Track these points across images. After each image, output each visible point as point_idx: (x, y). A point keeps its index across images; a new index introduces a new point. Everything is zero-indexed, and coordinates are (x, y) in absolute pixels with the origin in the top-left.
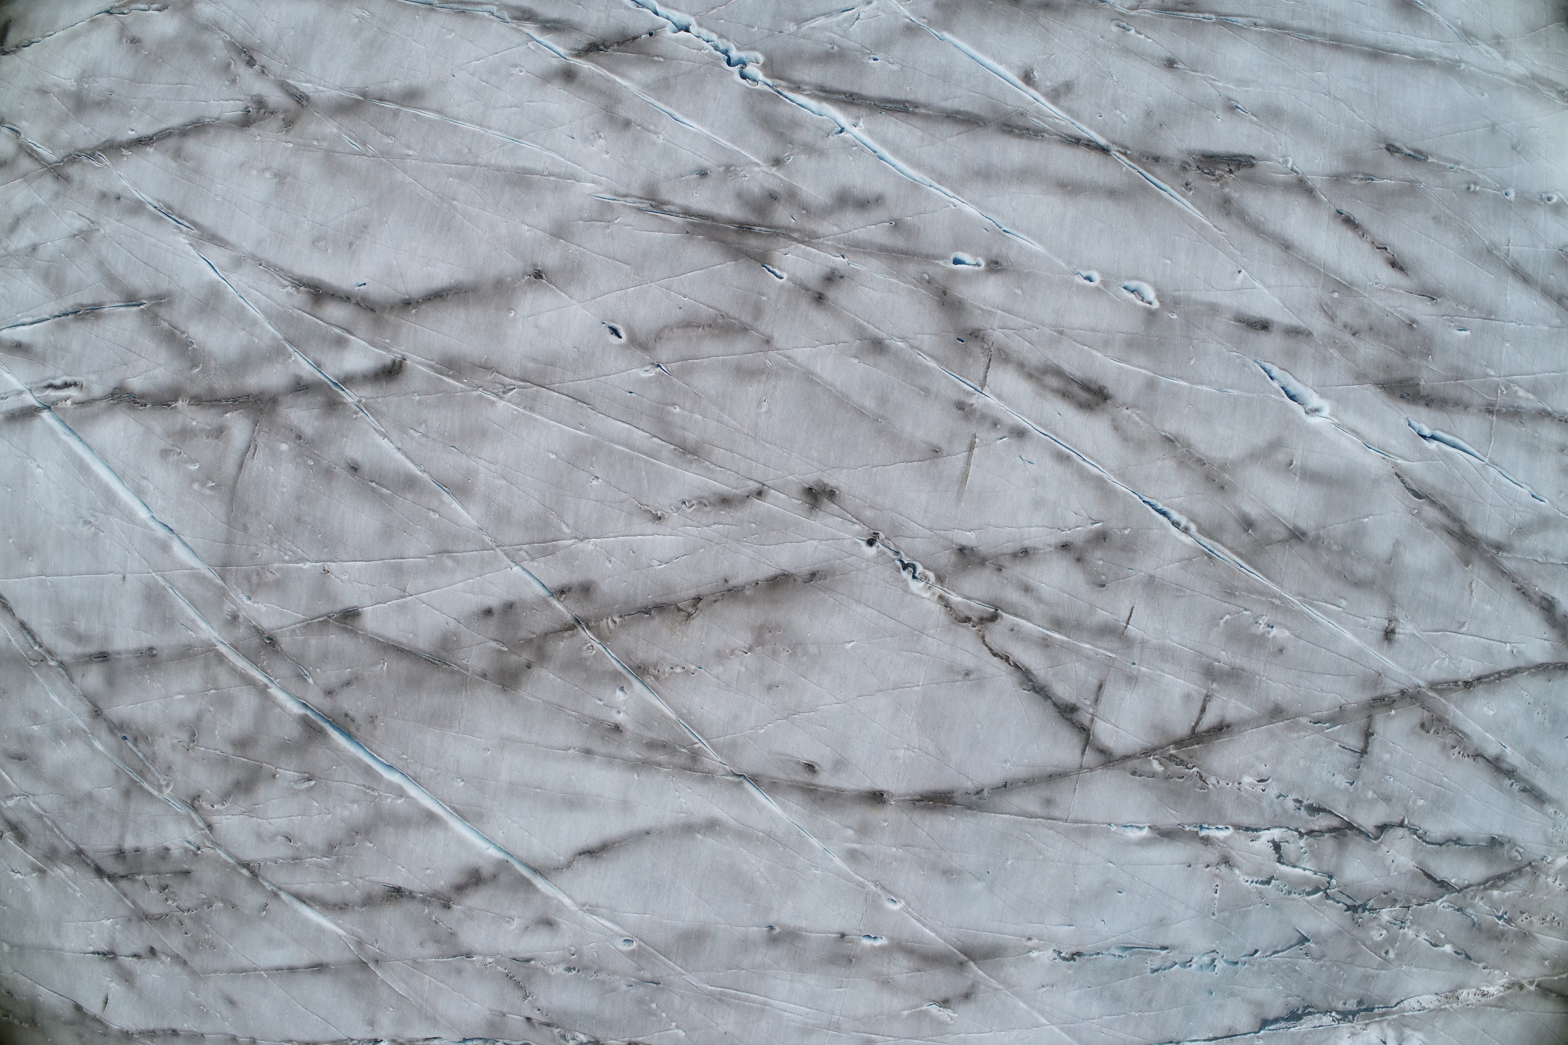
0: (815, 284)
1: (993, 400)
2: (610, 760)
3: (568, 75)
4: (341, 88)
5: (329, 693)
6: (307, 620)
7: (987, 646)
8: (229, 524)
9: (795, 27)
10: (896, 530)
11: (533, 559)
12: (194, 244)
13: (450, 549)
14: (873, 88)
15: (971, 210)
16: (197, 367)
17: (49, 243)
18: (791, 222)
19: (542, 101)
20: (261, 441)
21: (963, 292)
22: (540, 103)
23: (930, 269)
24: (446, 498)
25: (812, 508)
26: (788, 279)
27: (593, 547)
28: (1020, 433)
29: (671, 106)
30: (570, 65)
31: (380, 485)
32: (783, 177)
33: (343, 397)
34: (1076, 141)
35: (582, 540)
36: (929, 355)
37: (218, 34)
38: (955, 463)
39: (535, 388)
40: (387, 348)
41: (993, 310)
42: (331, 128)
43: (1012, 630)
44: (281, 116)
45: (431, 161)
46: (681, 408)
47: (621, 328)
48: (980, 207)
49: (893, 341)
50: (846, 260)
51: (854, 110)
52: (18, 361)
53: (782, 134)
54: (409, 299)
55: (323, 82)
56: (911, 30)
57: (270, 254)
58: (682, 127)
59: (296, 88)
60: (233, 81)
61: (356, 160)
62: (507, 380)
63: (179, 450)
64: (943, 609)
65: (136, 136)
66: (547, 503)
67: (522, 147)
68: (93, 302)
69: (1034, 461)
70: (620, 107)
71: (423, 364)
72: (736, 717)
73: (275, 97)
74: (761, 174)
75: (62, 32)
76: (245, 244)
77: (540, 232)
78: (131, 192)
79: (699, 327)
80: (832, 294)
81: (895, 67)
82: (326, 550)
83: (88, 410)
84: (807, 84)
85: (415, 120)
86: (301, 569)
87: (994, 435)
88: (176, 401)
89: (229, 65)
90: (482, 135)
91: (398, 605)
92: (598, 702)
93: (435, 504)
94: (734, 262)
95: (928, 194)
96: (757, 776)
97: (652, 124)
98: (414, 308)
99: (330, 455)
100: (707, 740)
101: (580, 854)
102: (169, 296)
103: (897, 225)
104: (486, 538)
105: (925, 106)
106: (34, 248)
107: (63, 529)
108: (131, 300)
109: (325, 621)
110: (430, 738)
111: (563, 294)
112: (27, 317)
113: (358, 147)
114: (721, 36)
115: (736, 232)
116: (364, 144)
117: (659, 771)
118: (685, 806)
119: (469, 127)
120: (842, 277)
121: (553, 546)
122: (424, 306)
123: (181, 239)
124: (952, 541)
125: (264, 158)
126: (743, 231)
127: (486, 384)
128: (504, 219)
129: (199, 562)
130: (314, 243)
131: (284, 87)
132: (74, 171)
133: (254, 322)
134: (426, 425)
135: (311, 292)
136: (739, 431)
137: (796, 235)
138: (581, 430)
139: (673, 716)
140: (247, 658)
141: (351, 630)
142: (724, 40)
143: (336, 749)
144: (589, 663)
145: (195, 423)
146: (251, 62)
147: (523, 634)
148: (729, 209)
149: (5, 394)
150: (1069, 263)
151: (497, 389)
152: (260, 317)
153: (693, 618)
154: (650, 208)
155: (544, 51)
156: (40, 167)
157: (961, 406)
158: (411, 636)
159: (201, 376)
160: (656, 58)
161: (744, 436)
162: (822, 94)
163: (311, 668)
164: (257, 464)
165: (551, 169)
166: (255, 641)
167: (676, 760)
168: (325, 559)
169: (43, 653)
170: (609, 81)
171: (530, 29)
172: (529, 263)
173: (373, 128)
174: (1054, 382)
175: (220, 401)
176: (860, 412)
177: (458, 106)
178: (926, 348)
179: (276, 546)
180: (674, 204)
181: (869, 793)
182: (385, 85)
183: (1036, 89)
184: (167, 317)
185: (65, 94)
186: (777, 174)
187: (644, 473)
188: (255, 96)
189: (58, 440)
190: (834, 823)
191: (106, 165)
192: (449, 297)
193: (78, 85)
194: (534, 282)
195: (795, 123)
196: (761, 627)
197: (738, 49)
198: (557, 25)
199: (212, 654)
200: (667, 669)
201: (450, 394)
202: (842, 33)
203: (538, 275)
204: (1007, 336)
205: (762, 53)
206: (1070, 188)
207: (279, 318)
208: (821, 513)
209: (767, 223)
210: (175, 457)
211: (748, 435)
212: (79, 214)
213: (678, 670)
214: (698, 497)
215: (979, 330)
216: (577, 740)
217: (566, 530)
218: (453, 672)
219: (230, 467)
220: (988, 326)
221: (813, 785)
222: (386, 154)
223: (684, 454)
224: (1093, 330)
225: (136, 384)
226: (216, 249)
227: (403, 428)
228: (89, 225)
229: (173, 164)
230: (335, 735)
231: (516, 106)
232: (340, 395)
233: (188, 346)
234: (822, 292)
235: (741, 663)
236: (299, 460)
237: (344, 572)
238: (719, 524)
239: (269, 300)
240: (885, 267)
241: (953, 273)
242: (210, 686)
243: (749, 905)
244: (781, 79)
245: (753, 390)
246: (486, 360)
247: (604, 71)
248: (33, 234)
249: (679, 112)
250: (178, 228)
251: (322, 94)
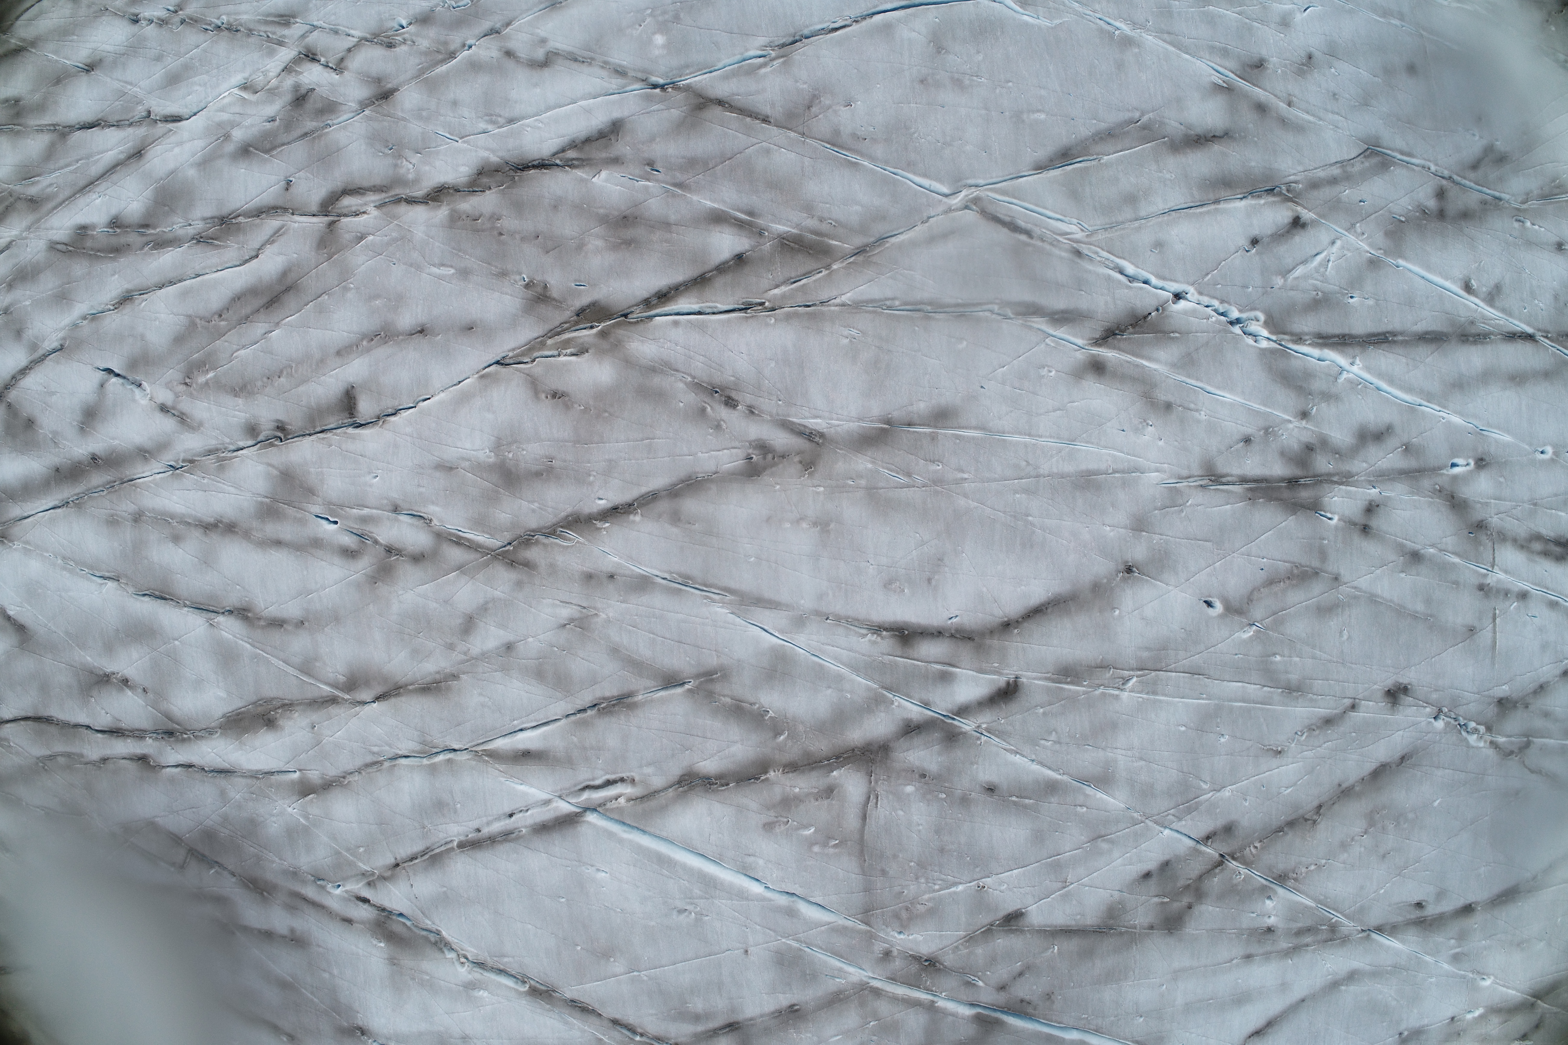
0: (1359, 518)
1: (1502, 576)
2: (1267, 956)
3: (1098, 367)
4: (860, 419)
5: (1001, 988)
6: (969, 934)
7: (1526, 767)
8: (864, 873)
9: (1282, 280)
10: (1455, 703)
11: (1180, 819)
12: (737, 611)
13: (1103, 833)
14: (1360, 326)
15: (1456, 419)
16: (781, 734)
17: (531, 640)
18: (1330, 468)
19: (1083, 399)
20: (881, 789)
21: (1467, 492)
22: (1082, 402)
23: (1439, 480)
24: (1089, 791)
25: (1393, 706)
26: (1339, 520)
27: (1230, 794)
28: (1523, 596)
29: (1202, 381)
30: (1093, 356)
31: (1022, 797)
32: (1313, 428)
33: (959, 727)
34: (1513, 336)
35: (1219, 791)
36: (1453, 553)
37: (672, 375)
38: (1485, 636)
39: (1153, 673)
40: (997, 672)
41: (1488, 501)
42: (863, 463)
43: (1541, 749)
44: (797, 459)
45: (989, 480)
46: (1281, 656)
47: (1217, 600)
48: (1462, 416)
49: (1426, 550)
50: (1377, 490)
51: (1350, 350)
52: (533, 770)
53: (1301, 387)
54: (1008, 621)
55: (835, 416)
56: (1374, 263)
57: (838, 607)
58: (1218, 400)
59: (805, 426)
60: (718, 427)
61: (905, 493)
62: (1126, 673)
63: (786, 820)
64: (1495, 751)
65: (610, 505)
66: (1185, 770)
67: (1079, 450)
68: (620, 693)
69: (1537, 615)
70: (1157, 391)
71: (1040, 679)
72: (1362, 888)
73: (781, 439)
74: (1296, 430)
75: (442, 395)
76: (802, 602)
77: (1123, 530)
78: (630, 569)
79: (1280, 582)
80: (1374, 523)
81: (1371, 302)
82: (978, 869)
83: (653, 803)
84: (1307, 334)
85: (958, 441)
86: (955, 893)
87: (1507, 603)
88: (766, 772)
89: (704, 410)
90: (1034, 445)
91: (1061, 896)
92: (1252, 915)
93: (1080, 799)
94: (1294, 517)
95: (1423, 412)
96: (1381, 926)
97: (1191, 402)
98: (1015, 628)
99: (962, 784)
100: (1341, 913)
101: (1250, 1037)
102: (721, 671)
103: (1408, 449)
104: (1136, 815)
105: (1401, 333)
106: (509, 647)
107: (653, 923)
108: (671, 681)
109: (989, 929)
110: (1108, 994)
111: (1158, 583)
112: (528, 722)
113: (903, 480)
114: (1222, 301)
115: (1288, 488)
116: (909, 475)
117: (1307, 951)
118: (1331, 970)
119: (1017, 438)
120: (1378, 506)
121: (1196, 802)
122: (1025, 624)
123: (718, 609)
124: (1494, 697)
125: (793, 507)
126: (1293, 485)
127: (1106, 682)
128: (1085, 525)
129: (832, 915)
130: (885, 586)
131: (786, 425)
132: (532, 554)
133: (840, 678)
134: (1056, 732)
135: (896, 635)
136: (1330, 661)
137: (1335, 479)
138: (1203, 699)
139: (1313, 905)
140: (907, 984)
141: (1016, 930)
142: (1226, 305)
143: (1016, 1031)
144: (1240, 888)
145: (797, 790)
146: (730, 403)
147: (1181, 883)
148: (1278, 469)
149: (526, 807)
150: (1530, 444)
151: (1118, 683)
152: (844, 671)
153: (1319, 823)
154: (1211, 483)
155: (1064, 346)
156: (479, 555)
157: (1481, 588)
158: (1079, 917)
159: (790, 743)
160: (1172, 335)
161: (1335, 664)
162: (1320, 341)
163: (980, 974)
164: (882, 811)
165: (1115, 467)
166: (914, 968)
167: (1319, 937)
168: (979, 877)
169: (648, 1041)
170: (1137, 366)
171: (1040, 323)
172: (1120, 561)
173: (914, 457)
174: (1537, 546)
175: (821, 761)
176: (1414, 616)
177: (1000, 419)
178: (1450, 548)
179: (923, 880)
180: (1232, 476)
181: (1462, 907)
182: (910, 408)
183: (1477, 297)
184: (726, 692)
185: (479, 468)
186: (1307, 426)
187: (1262, 720)
188: (754, 441)
189: (621, 841)
190: (1441, 939)
191: (578, 542)
192: (1049, 610)
193: (497, 455)
194: (1129, 578)
195: (1308, 375)
196: (1371, 812)
197: (1240, 311)
198: (1065, 315)
199: (866, 992)
200: (1304, 870)
201: (1073, 699)
202: (1321, 278)
203: (1129, 570)
204: (1501, 519)
205: (1261, 311)
206: (1518, 379)
207: (868, 668)
208: (1401, 707)
209: (1311, 473)
210: (783, 828)
211: (1337, 662)
212: (561, 602)
213: (1313, 867)
214: (1309, 726)
215: (1482, 521)
216: (1238, 950)
217: (1204, 786)
218: (1121, 934)
219: (852, 821)
220: (1488, 516)
221: (1422, 917)
222: (938, 481)
223: (1290, 693)
224: (1556, 495)
225: (709, 766)
226: (767, 612)
227: (1033, 741)
228: (581, 612)
229: (675, 530)
230: (1012, 1021)
231: (1059, 409)
232: (956, 726)
233: (762, 716)
234: (1368, 523)
235: (1361, 846)
236: (929, 797)
237: (1002, 883)
238: (1328, 742)
239: (851, 653)
240: (1407, 488)
241: (1455, 478)
242: (869, 1019)
243: (1384, 1024)
244: (1284, 334)
245: (1334, 623)
246: (1102, 660)
247: (1129, 356)
248: (502, 632)
249: (1209, 384)
250: (707, 597)
251: (839, 429)
